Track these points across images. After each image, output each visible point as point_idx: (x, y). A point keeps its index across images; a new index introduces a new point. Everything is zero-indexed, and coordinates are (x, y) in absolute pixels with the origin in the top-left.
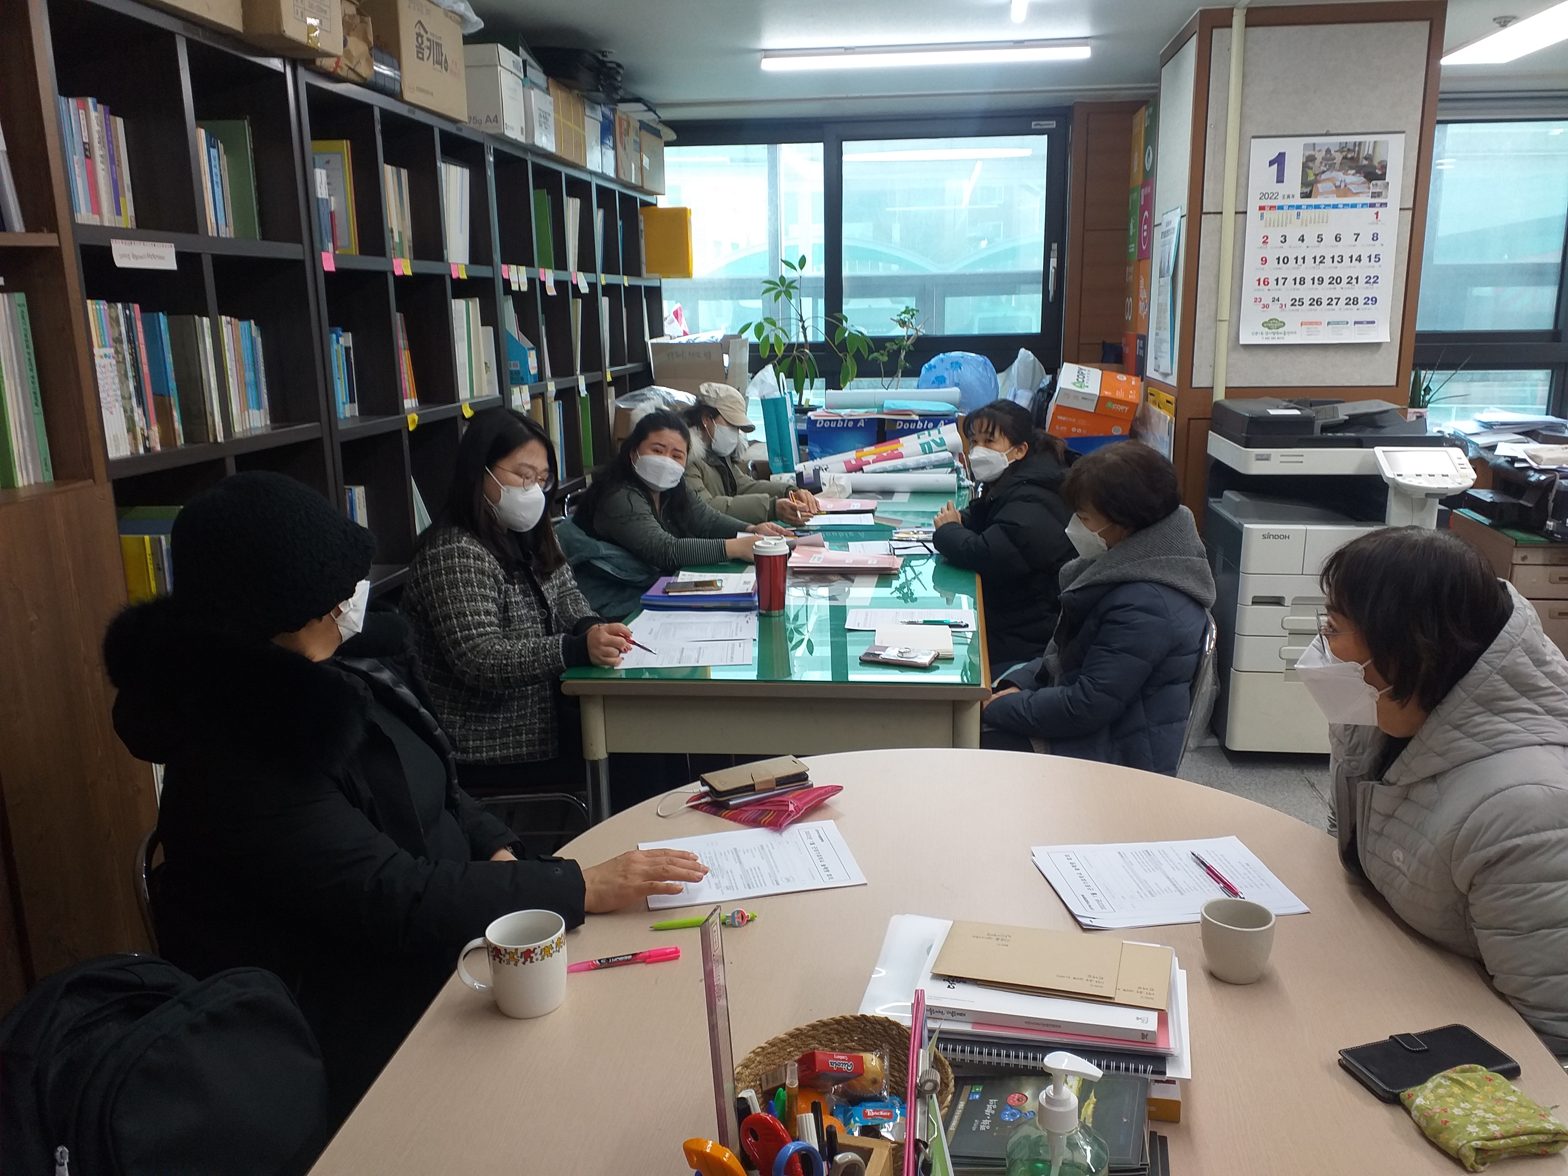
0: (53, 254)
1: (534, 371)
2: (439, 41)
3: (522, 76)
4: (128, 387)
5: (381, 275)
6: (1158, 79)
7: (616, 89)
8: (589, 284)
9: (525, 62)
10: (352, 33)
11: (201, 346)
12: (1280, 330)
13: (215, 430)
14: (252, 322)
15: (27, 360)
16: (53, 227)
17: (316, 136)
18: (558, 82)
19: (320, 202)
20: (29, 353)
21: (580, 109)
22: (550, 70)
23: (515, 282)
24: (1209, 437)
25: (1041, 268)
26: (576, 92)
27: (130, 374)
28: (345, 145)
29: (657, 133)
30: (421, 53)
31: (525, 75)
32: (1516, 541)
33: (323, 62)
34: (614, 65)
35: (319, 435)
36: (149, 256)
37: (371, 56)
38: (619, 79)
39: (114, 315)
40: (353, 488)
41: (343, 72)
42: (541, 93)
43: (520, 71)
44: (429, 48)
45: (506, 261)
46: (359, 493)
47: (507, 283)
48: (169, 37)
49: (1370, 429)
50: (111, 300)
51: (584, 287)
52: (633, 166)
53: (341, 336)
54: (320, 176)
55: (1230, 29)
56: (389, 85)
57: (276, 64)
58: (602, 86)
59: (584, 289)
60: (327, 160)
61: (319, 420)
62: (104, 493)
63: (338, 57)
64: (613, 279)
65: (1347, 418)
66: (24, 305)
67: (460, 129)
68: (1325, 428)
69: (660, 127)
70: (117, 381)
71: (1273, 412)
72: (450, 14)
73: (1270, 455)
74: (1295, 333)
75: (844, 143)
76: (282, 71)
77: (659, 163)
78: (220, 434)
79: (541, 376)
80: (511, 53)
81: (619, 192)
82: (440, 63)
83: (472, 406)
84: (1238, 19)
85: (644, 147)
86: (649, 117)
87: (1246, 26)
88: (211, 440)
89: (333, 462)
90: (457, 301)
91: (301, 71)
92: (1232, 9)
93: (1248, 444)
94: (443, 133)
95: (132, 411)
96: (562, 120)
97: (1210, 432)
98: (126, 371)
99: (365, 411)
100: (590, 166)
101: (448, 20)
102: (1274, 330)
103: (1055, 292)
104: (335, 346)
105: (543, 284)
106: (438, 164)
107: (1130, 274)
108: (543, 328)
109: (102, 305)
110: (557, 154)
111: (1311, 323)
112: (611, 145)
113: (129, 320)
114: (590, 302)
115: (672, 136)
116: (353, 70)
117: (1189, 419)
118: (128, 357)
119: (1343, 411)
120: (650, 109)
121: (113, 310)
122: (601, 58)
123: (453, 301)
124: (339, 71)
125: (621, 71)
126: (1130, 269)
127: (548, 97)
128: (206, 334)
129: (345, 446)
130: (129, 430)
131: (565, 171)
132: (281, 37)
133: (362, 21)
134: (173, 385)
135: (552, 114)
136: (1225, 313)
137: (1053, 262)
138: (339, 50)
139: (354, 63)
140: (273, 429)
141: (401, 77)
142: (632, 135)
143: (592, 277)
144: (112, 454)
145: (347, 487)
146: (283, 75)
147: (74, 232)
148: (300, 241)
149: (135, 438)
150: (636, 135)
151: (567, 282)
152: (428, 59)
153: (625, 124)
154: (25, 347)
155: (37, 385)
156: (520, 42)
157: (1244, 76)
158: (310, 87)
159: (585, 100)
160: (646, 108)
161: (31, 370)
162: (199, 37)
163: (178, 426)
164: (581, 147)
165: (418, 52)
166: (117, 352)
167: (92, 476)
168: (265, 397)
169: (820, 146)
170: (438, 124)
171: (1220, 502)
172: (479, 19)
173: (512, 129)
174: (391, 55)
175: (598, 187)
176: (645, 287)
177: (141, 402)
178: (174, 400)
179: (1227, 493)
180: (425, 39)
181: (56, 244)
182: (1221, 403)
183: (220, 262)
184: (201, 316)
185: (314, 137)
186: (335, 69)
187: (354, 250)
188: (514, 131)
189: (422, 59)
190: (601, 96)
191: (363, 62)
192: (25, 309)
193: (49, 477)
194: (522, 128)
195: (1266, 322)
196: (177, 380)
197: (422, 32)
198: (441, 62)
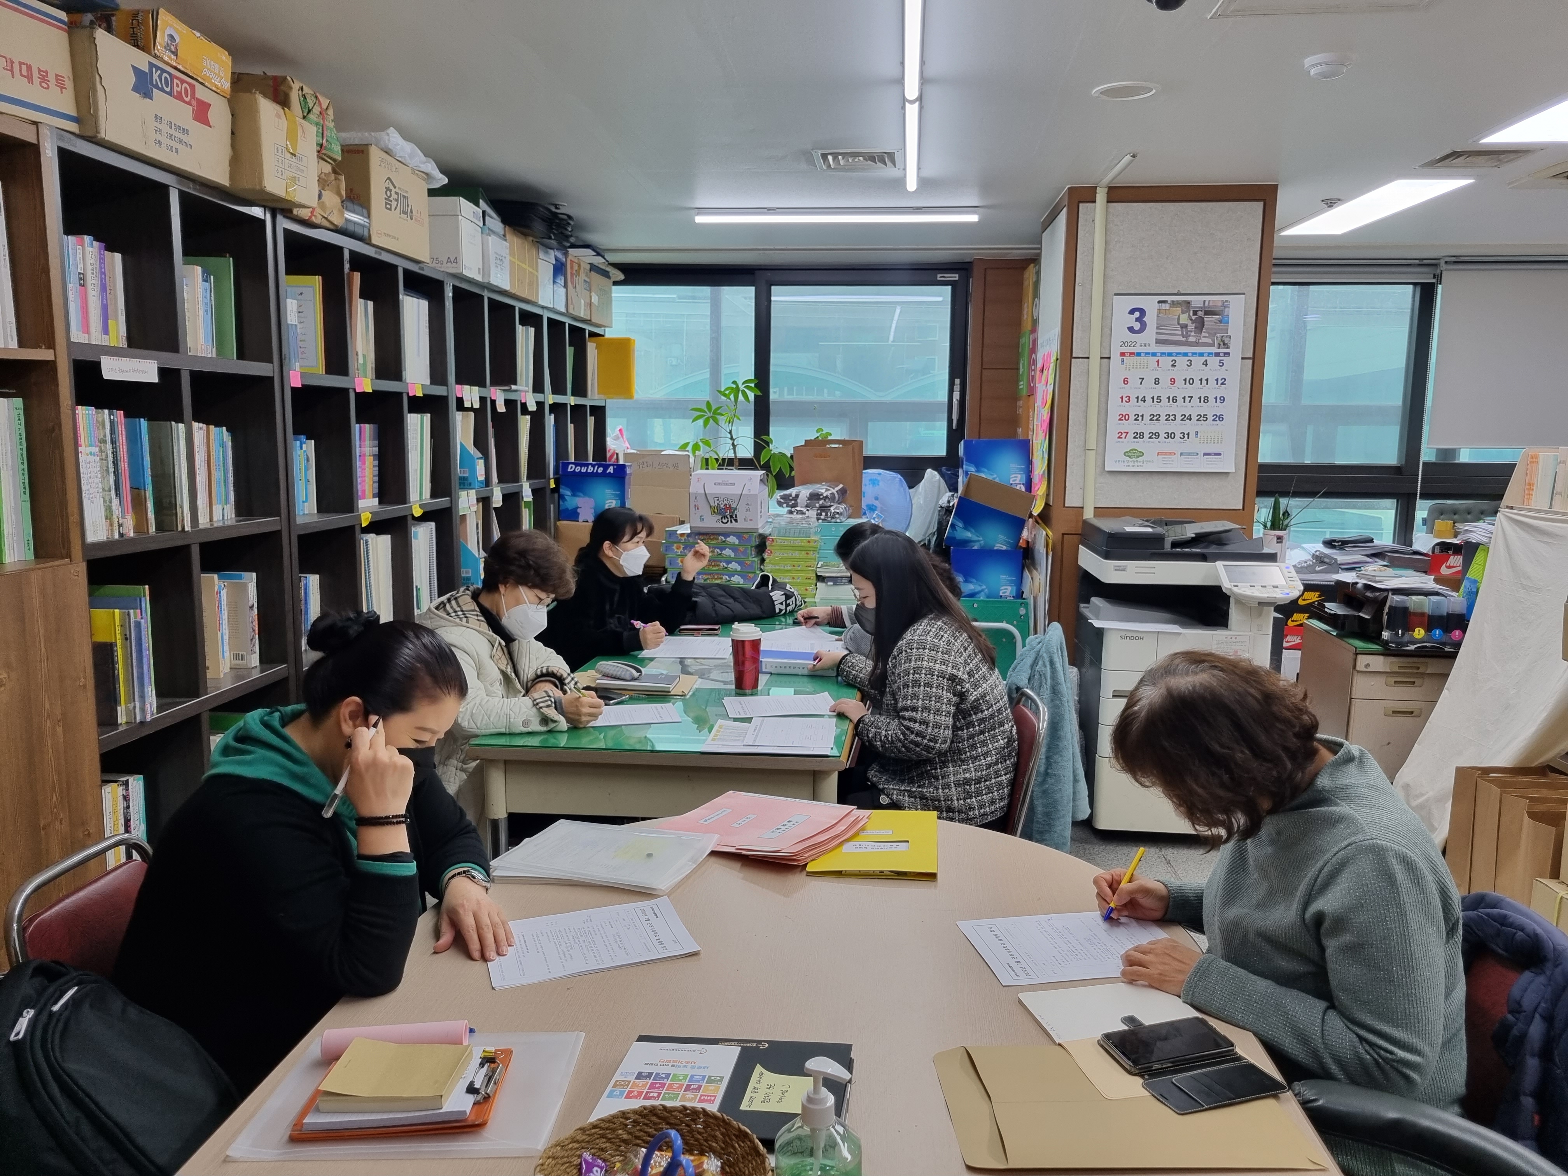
0: (50, 367)
1: (481, 477)
2: (405, 194)
3: (481, 225)
4: (108, 481)
5: (343, 392)
6: (1040, 242)
7: (567, 237)
8: (538, 403)
9: (484, 212)
10: (327, 188)
11: (175, 448)
12: (1139, 459)
13: (183, 520)
14: (224, 428)
15: (20, 455)
16: (51, 345)
17: (291, 270)
18: (514, 229)
19: (290, 326)
20: (21, 449)
21: (534, 252)
22: (507, 220)
23: (468, 400)
24: (1080, 551)
25: (946, 399)
26: (531, 238)
27: (112, 470)
28: (316, 281)
29: (606, 274)
30: (389, 204)
31: (484, 224)
32: (1356, 648)
33: (299, 212)
34: (565, 217)
35: (278, 528)
36: (134, 370)
37: (343, 206)
38: (570, 229)
39: (100, 419)
40: (307, 575)
41: (317, 220)
42: (498, 239)
43: (480, 220)
44: (397, 200)
45: (459, 381)
46: (313, 581)
47: (460, 401)
48: (163, 189)
49: (1214, 546)
50: (99, 406)
51: (532, 406)
52: (583, 301)
53: (305, 443)
54: (291, 307)
55: (1093, 204)
56: (359, 231)
57: (257, 212)
58: (554, 234)
59: (532, 407)
60: (300, 292)
61: (279, 515)
62: (78, 571)
63: (314, 209)
64: (560, 399)
65: (1194, 535)
66: (21, 409)
67: (422, 269)
68: (1175, 545)
69: (610, 269)
70: (99, 475)
71: (1128, 529)
72: (417, 172)
73: (1126, 566)
74: (1153, 461)
75: (773, 287)
76: (263, 218)
77: (607, 300)
78: (187, 523)
79: (488, 482)
80: (471, 204)
81: (569, 324)
82: (405, 213)
83: (421, 506)
84: (1101, 196)
85: (593, 288)
86: (598, 261)
87: (1108, 202)
88: (180, 529)
89: (290, 552)
90: (412, 415)
91: (280, 218)
92: (1096, 187)
93: (1107, 556)
94: (406, 272)
95: (111, 502)
96: (517, 262)
97: (1080, 546)
98: (107, 467)
99: (322, 508)
100: (541, 302)
101: (415, 177)
102: (1134, 459)
103: (958, 421)
104: (299, 452)
105: (493, 402)
106: (401, 296)
107: (1020, 407)
108: (493, 440)
109: (91, 410)
110: (511, 291)
111: (1166, 454)
112: (563, 284)
113: (112, 423)
114: (537, 419)
115: (620, 276)
116: (326, 218)
117: (1063, 534)
118: (110, 456)
119: (1190, 531)
120: (598, 254)
121: (99, 415)
122: (553, 209)
123: (409, 415)
124: (313, 219)
125: (572, 223)
126: (1020, 403)
127: (504, 242)
128: (181, 438)
129: (301, 538)
130: (106, 518)
131: (518, 305)
132: (263, 192)
133: (336, 179)
134: (149, 480)
135: (508, 257)
136: (1092, 444)
137: (957, 395)
138: (313, 202)
139: (327, 214)
140: (237, 521)
141: (370, 224)
142: (583, 276)
143: (540, 397)
144: (91, 538)
145: (302, 575)
146: (263, 222)
147: (68, 349)
148: (270, 361)
149: (111, 525)
150: (587, 276)
151: (516, 401)
152: (395, 209)
153: (576, 267)
154: (18, 444)
155: (26, 476)
156: (480, 195)
157: (1106, 243)
158: (287, 232)
159: (540, 246)
160: (595, 254)
161: (23, 463)
162: (190, 190)
163: (151, 515)
164: (534, 284)
165: (386, 204)
166: (101, 451)
167: (69, 556)
168: (232, 494)
169: (753, 289)
170: (402, 264)
171: (1088, 607)
172: (444, 177)
173: (470, 269)
174: (362, 206)
175: (549, 319)
176: (590, 406)
177: (118, 494)
178: (149, 494)
179: (1093, 599)
180: (393, 193)
181: (53, 358)
182: (1089, 521)
183: (197, 377)
184: (177, 422)
185: (289, 272)
186: (310, 217)
187: (321, 368)
188: (471, 269)
189: (390, 209)
190: (553, 243)
191: (336, 212)
192: (22, 412)
193: (31, 555)
194: (479, 269)
195: (1127, 452)
196: (152, 476)
197: (391, 187)
198: (407, 212)
